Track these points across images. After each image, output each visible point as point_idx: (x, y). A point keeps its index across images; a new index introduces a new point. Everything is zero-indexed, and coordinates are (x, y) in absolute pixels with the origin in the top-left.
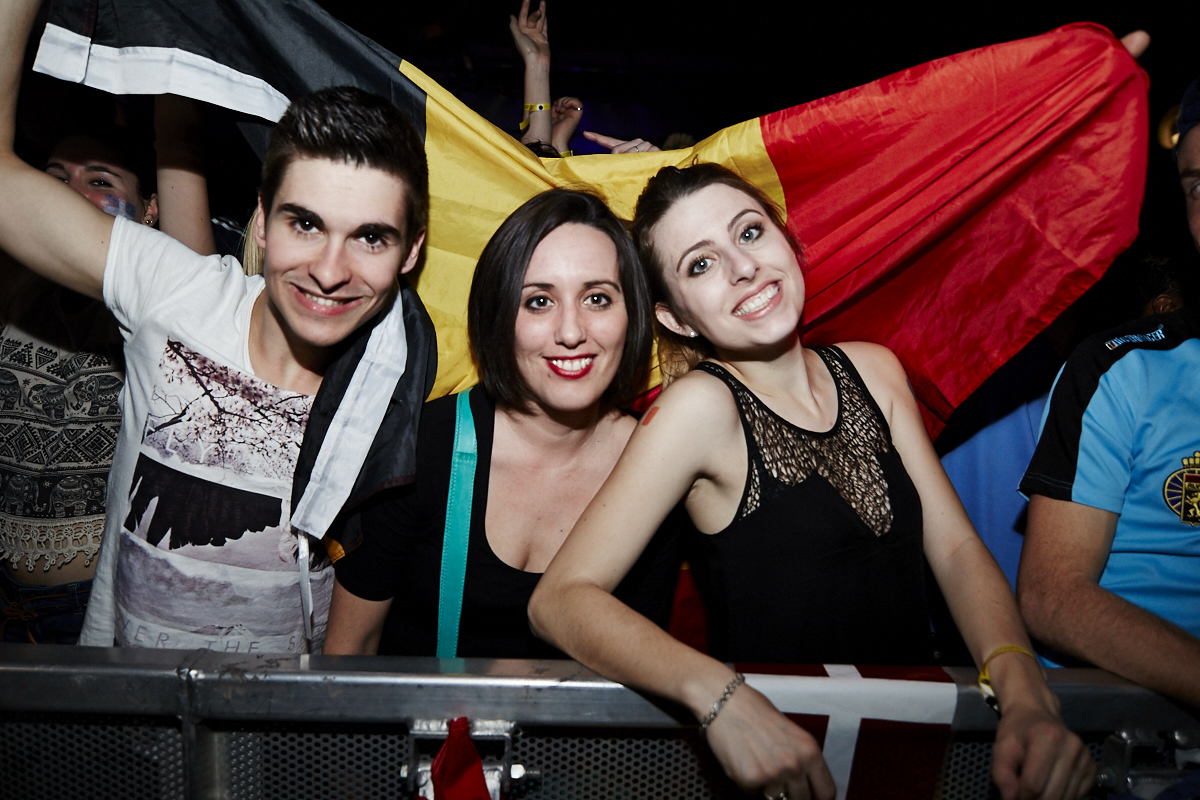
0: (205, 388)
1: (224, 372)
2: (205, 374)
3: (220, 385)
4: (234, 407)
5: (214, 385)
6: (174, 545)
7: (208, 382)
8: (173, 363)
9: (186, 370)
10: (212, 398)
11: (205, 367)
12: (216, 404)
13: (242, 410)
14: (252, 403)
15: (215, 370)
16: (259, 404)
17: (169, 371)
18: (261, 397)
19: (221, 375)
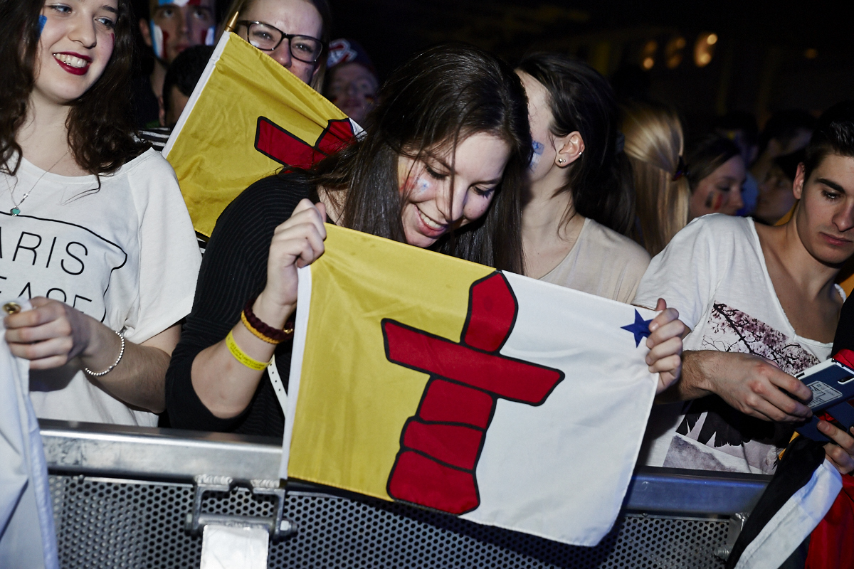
0: (740, 335)
1: (754, 323)
2: (740, 325)
3: (750, 333)
4: (760, 349)
5: (746, 333)
6: (717, 444)
7: (742, 331)
8: (717, 319)
9: (727, 323)
10: (745, 342)
11: (741, 320)
12: (748, 346)
13: (764, 352)
14: (769, 347)
15: (748, 322)
16: (774, 348)
17: (715, 325)
18: (775, 342)
19: (752, 325)
